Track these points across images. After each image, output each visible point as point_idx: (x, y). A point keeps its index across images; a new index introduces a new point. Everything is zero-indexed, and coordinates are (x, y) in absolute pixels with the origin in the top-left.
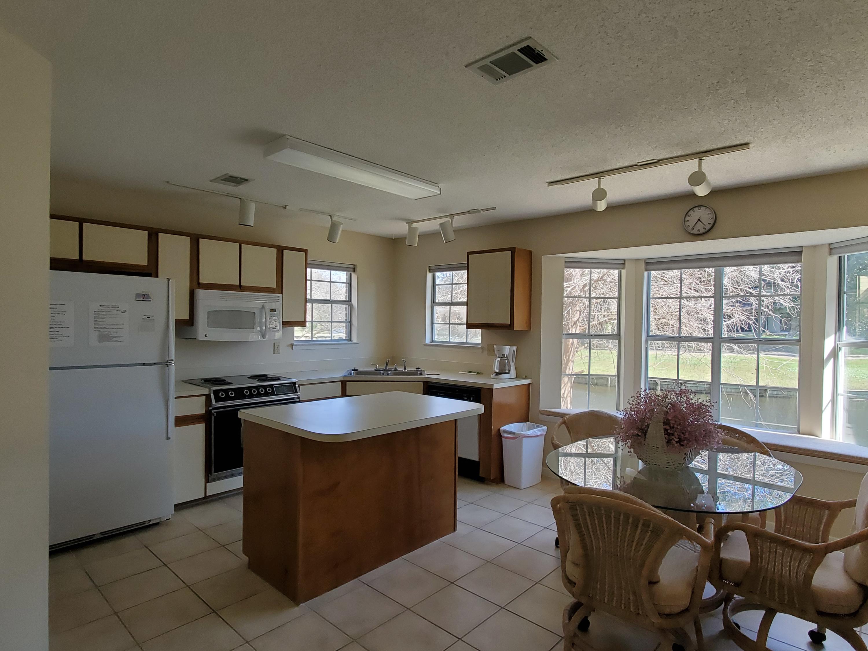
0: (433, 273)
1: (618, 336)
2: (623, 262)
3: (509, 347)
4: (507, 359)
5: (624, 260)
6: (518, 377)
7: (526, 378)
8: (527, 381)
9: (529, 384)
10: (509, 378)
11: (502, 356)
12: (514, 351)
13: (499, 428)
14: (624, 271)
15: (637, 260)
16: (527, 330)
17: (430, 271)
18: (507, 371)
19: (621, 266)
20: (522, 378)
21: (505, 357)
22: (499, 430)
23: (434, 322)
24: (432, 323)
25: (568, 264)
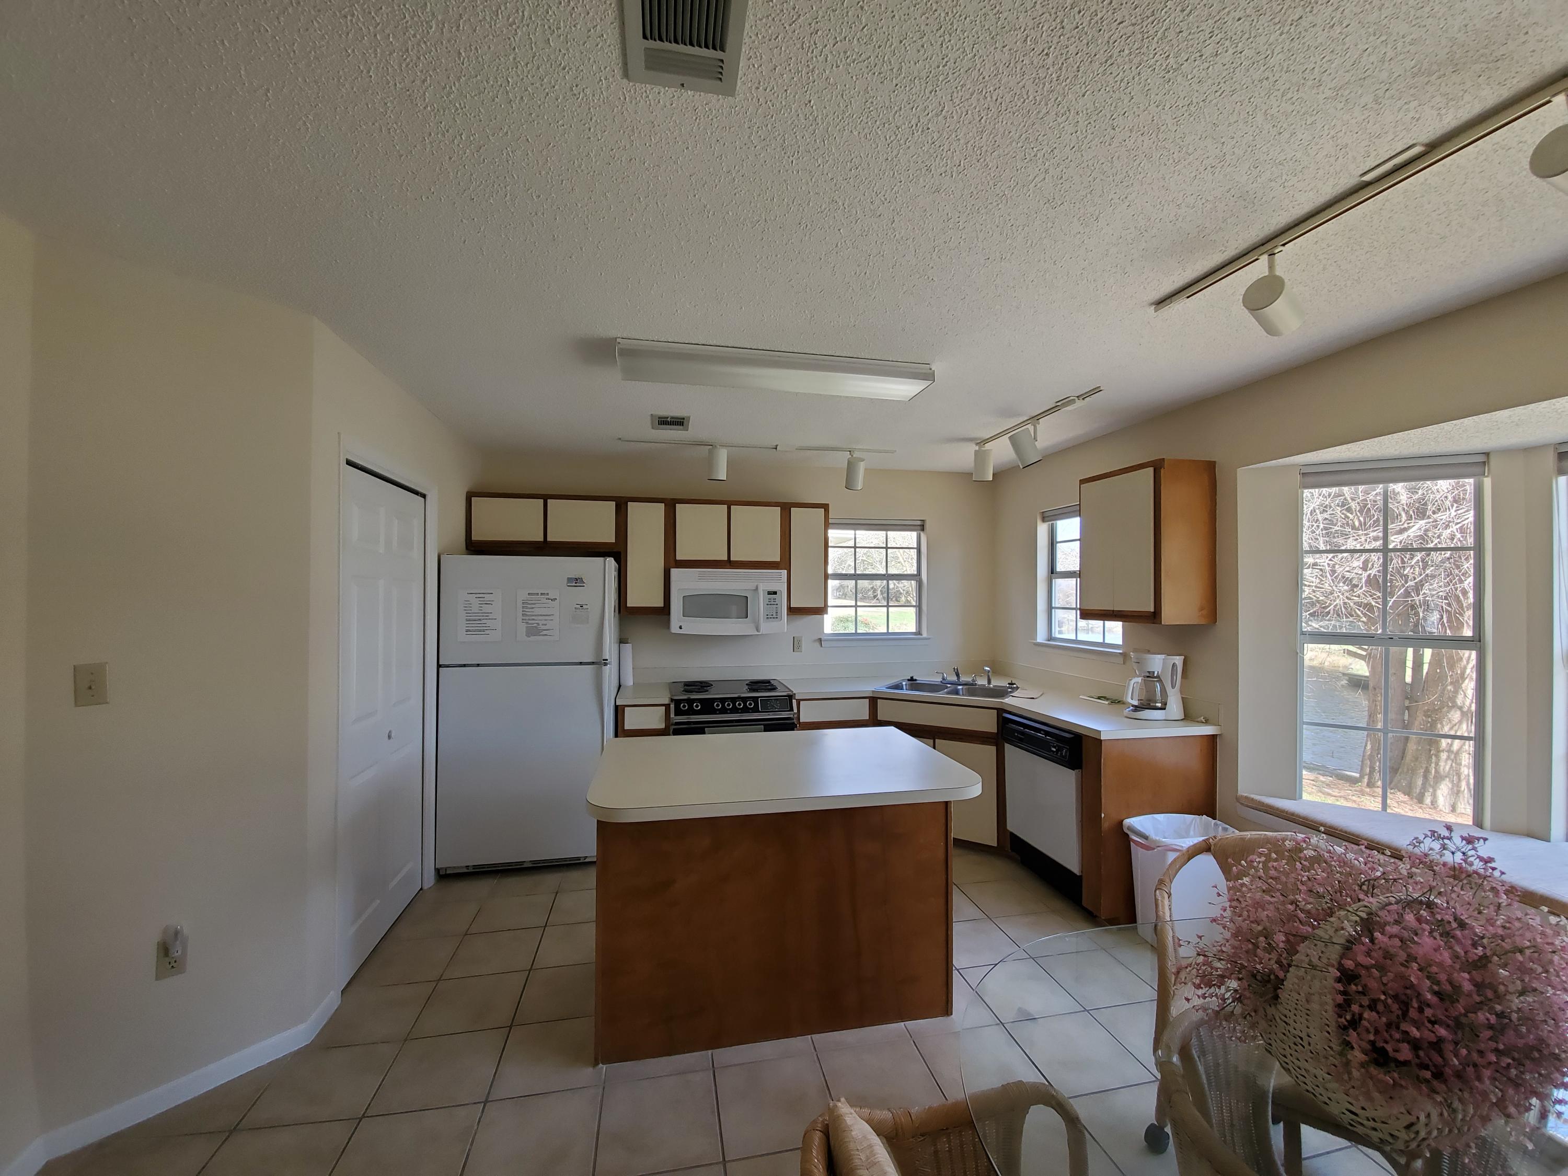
0: (1051, 523)
1: (1477, 642)
2: (1481, 459)
3: (1163, 656)
4: (1160, 681)
5: (1487, 454)
6: (1188, 716)
7: (1207, 722)
8: (1208, 730)
9: (1213, 738)
10: (1164, 718)
11: (1148, 675)
12: (1174, 665)
13: (1122, 819)
14: (1487, 482)
15: (1529, 450)
16: (1203, 622)
17: (1044, 520)
18: (1159, 705)
19: (1477, 469)
20: (1198, 722)
21: (1155, 677)
22: (1121, 823)
23: (1053, 606)
24: (1050, 608)
25: (1311, 479)
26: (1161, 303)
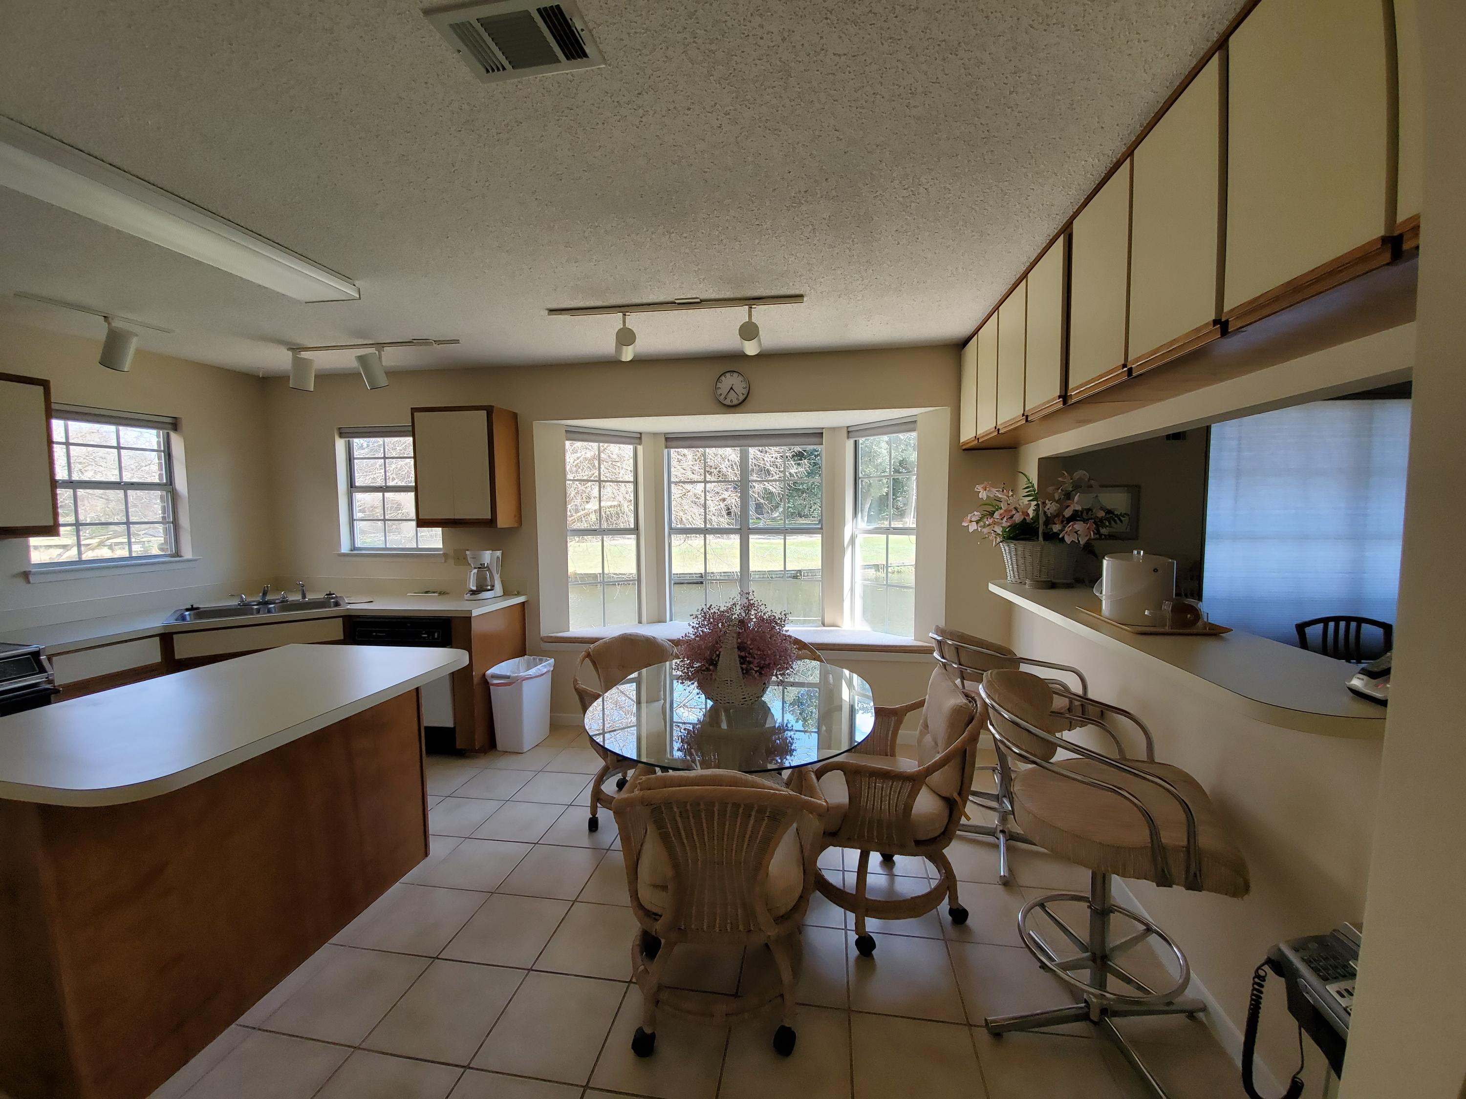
0: (347, 439)
1: (636, 530)
2: (639, 436)
3: (491, 552)
4: (489, 570)
5: (641, 434)
6: (507, 593)
7: (519, 594)
8: (521, 599)
9: (523, 604)
10: (493, 596)
11: (480, 566)
12: (498, 558)
13: (484, 672)
14: (640, 448)
15: (655, 434)
16: (516, 526)
17: (341, 435)
18: (489, 587)
19: (637, 441)
20: (513, 595)
21: (485, 568)
22: (484, 675)
23: (355, 518)
24: (352, 520)
25: (569, 435)
26: (552, 311)
